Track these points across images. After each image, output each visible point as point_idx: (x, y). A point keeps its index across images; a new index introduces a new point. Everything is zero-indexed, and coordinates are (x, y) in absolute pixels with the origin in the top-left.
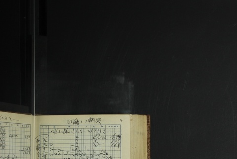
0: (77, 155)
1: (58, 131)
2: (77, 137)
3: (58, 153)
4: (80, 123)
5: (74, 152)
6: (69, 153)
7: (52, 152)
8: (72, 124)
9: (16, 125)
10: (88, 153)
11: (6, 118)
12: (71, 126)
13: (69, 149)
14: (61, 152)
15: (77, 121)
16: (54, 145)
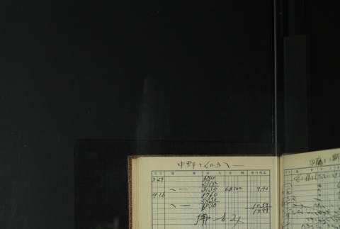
0: (320, 213)
1: (301, 178)
2: (320, 186)
3: (301, 211)
4: (324, 164)
5: (317, 208)
6: (312, 211)
7: (295, 210)
8: (314, 165)
9: (239, 173)
10: (332, 209)
11: (219, 165)
12: (314, 169)
13: (311, 204)
14: (304, 210)
15: (320, 161)
16: (297, 199)
